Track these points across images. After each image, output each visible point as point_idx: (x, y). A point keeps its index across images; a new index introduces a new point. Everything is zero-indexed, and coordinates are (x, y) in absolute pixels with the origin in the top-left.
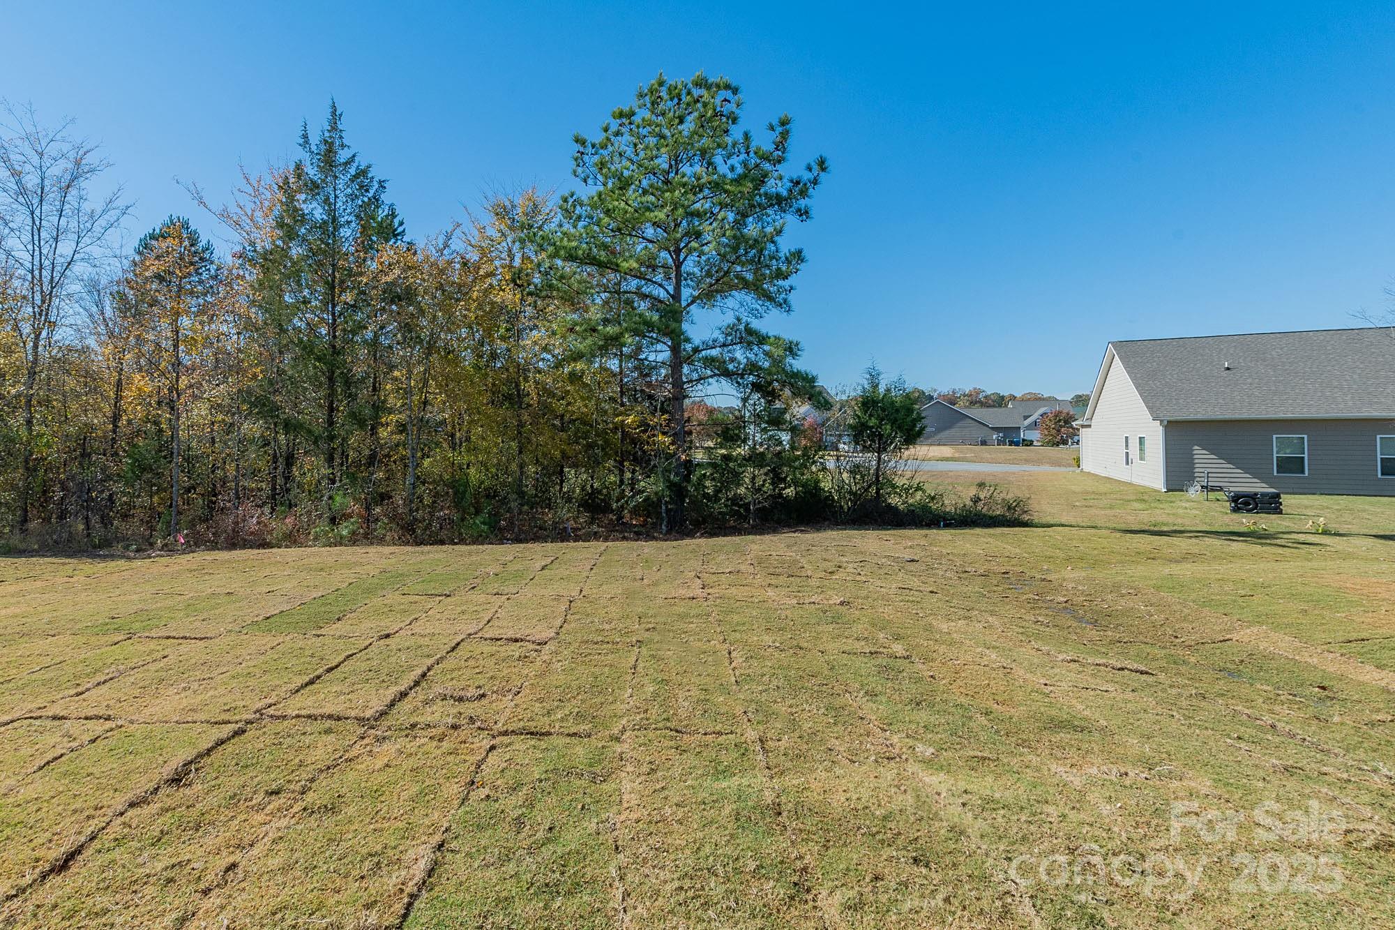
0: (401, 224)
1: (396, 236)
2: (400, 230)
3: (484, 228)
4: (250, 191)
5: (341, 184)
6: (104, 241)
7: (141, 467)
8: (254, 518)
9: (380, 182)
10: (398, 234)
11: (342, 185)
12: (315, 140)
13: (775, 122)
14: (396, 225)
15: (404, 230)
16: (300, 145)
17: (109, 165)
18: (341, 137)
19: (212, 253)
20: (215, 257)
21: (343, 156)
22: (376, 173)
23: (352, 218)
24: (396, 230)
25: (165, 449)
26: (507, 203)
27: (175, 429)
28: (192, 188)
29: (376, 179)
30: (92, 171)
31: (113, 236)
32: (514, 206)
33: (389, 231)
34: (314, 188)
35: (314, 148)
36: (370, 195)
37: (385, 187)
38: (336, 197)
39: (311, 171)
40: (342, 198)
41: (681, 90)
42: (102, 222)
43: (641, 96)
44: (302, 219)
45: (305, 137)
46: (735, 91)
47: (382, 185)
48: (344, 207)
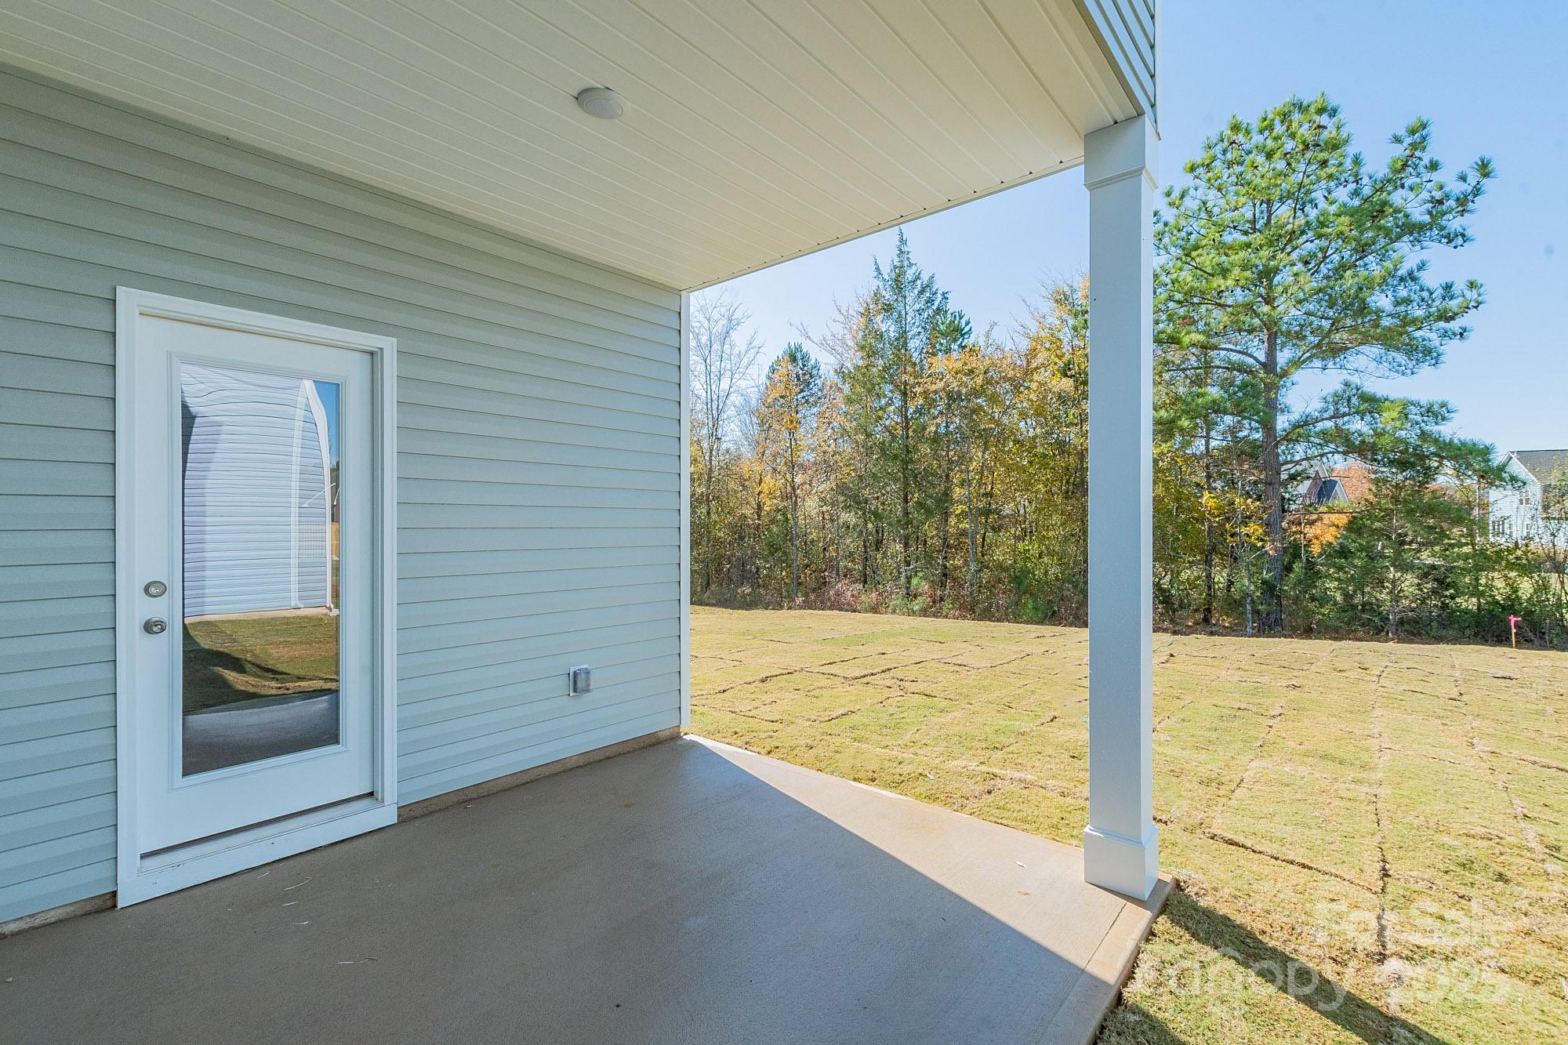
0: (967, 323)
1: (962, 335)
2: (966, 329)
3: (1044, 317)
4: (841, 318)
5: (909, 300)
6: (748, 376)
7: (774, 548)
8: (849, 590)
9: (944, 294)
10: (965, 334)
11: (912, 302)
12: (886, 270)
13: (1401, 132)
14: (964, 325)
15: (970, 330)
16: (875, 277)
17: (749, 317)
18: (908, 259)
19: (819, 370)
20: (821, 372)
21: (910, 274)
22: (940, 286)
23: (920, 330)
24: (963, 330)
25: (788, 535)
26: (1066, 289)
27: (795, 518)
28: (800, 327)
29: (940, 292)
30: (738, 324)
31: (753, 371)
32: (1073, 291)
33: (957, 332)
34: (888, 308)
35: (886, 277)
36: (934, 307)
37: (947, 298)
38: (906, 314)
39: (888, 295)
40: (911, 314)
41: (1273, 120)
42: (745, 361)
43: (1210, 148)
44: (880, 336)
45: (878, 269)
46: (1333, 113)
47: (945, 296)
48: (914, 321)
